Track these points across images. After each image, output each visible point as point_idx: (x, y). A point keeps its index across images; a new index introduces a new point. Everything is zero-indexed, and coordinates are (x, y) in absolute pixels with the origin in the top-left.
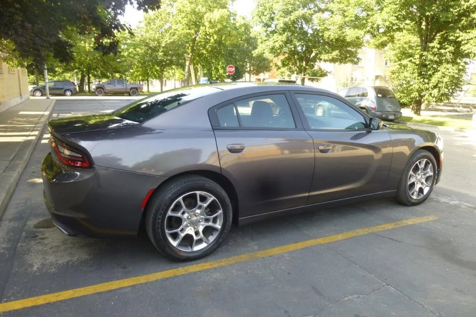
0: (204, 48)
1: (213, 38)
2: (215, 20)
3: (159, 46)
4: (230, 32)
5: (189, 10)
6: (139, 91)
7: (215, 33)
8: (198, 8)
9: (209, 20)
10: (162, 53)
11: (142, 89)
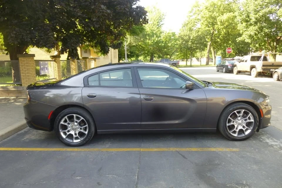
0: (218, 37)
1: (223, 31)
2: (224, 20)
3: (189, 39)
4: (234, 26)
5: (208, 16)
6: (177, 65)
7: (224, 28)
8: (214, 14)
9: (220, 20)
10: (191, 43)
11: (179, 64)
